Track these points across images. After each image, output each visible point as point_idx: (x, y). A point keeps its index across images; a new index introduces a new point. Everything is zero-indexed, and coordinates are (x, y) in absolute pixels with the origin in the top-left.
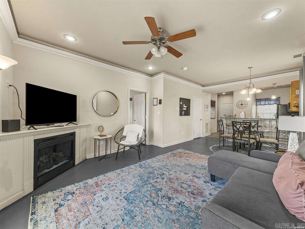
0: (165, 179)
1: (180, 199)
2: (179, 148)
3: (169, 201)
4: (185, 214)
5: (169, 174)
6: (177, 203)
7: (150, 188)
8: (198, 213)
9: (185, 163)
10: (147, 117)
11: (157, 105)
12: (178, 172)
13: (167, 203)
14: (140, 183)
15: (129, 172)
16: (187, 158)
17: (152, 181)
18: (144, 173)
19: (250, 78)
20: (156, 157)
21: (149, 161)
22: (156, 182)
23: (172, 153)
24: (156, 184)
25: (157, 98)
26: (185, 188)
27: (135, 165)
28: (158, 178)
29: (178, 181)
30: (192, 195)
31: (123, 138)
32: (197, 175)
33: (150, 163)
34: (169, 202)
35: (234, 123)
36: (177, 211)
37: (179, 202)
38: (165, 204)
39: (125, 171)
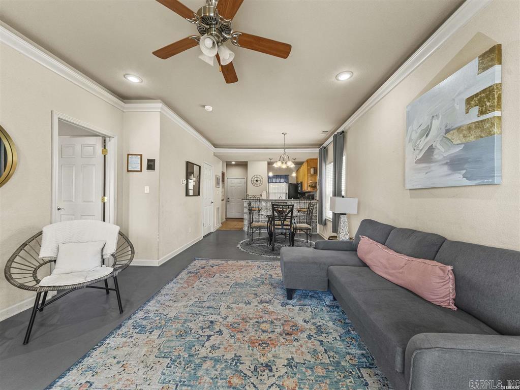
0: (225, 331)
1: (282, 356)
2: (195, 259)
3: (272, 374)
4: (313, 378)
5: (223, 318)
6: (285, 366)
7: (216, 370)
8: (322, 362)
9: (228, 285)
10: (110, 199)
11: (141, 171)
12: (234, 306)
13: (273, 380)
14: (178, 373)
15: (118, 363)
16: (224, 275)
17: (203, 352)
18: (168, 341)
19: (283, 147)
20: (163, 292)
21: (151, 306)
22: (214, 348)
23: (189, 272)
24: (217, 354)
25: (141, 155)
26: (269, 331)
27: (119, 332)
28: (209, 336)
29: (248, 324)
30: (288, 337)
31: (41, 265)
32: (263, 298)
33: (161, 311)
34: (274, 376)
35: (275, 206)
36: (298, 382)
37: (286, 361)
38: (272, 385)
39: (104, 365)
